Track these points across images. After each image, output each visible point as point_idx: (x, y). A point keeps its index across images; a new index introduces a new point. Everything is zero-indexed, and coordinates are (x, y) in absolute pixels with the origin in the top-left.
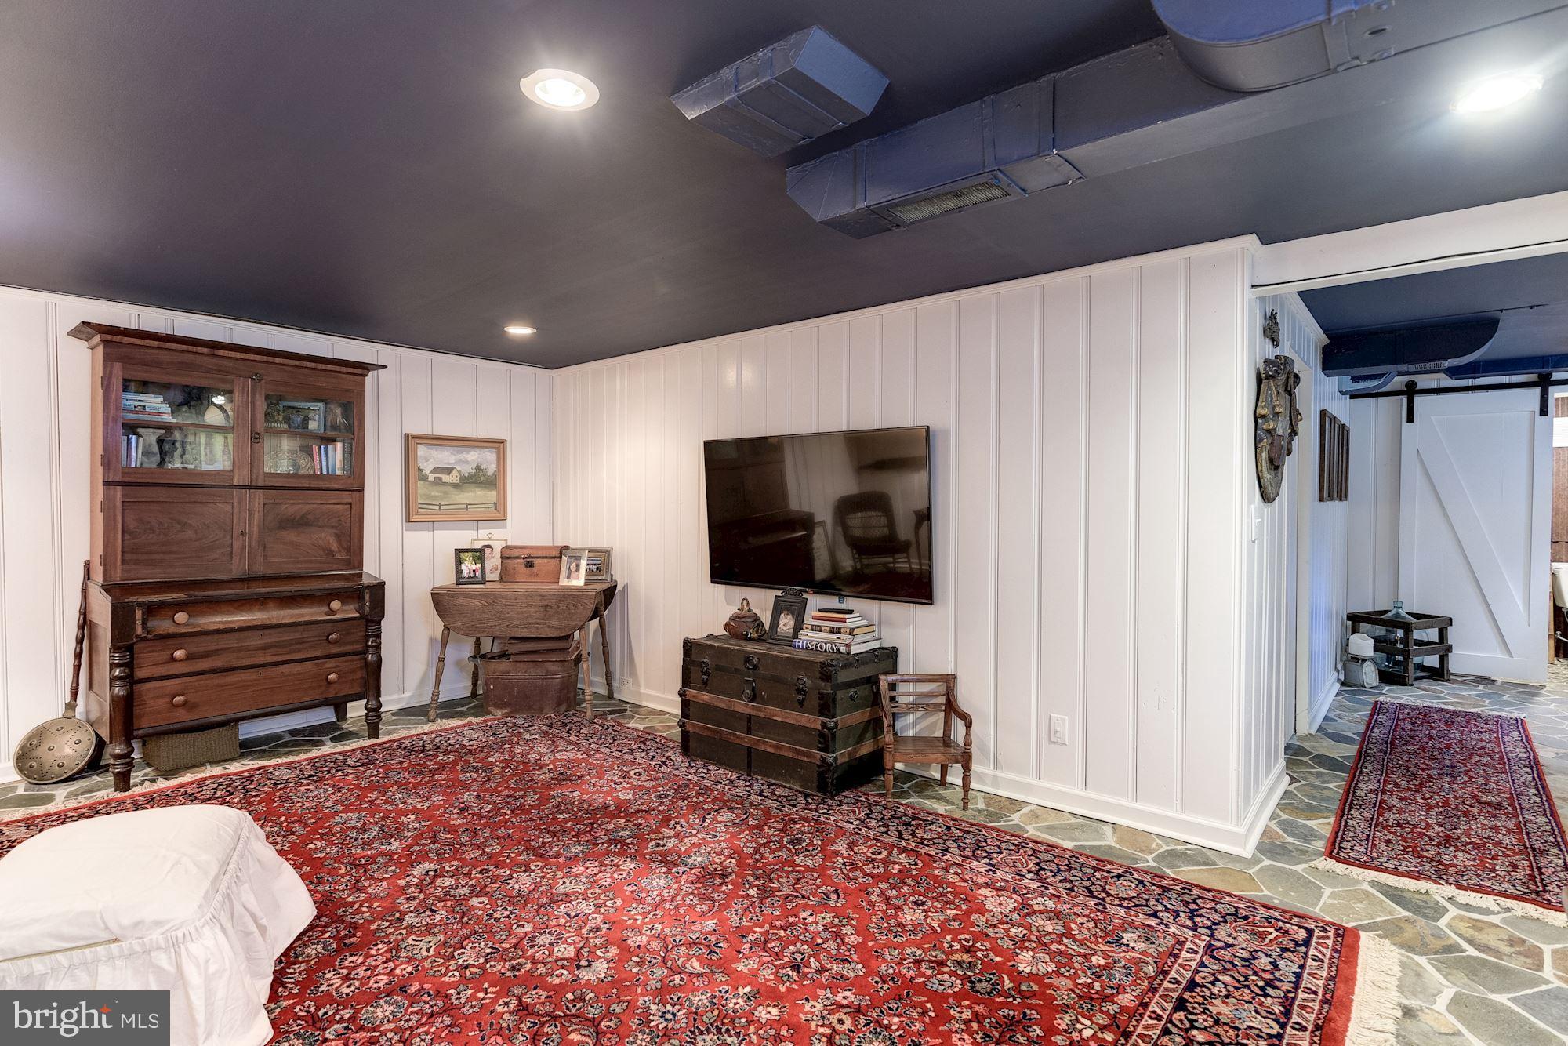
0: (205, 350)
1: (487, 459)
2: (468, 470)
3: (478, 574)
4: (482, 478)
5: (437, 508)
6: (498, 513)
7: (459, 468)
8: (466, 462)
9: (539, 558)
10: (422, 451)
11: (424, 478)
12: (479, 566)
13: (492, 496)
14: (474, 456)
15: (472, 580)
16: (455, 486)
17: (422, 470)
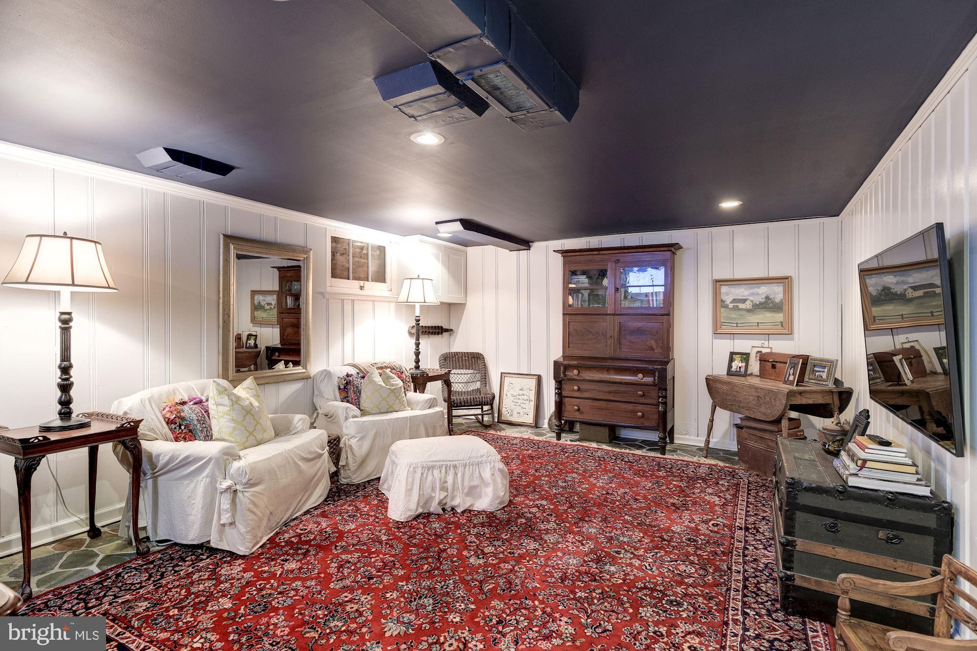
0: (596, 253)
1: (777, 292)
2: (758, 300)
3: (743, 370)
4: (770, 305)
5: (735, 325)
6: (787, 330)
7: (751, 298)
8: (758, 294)
9: (780, 362)
10: (724, 289)
11: (726, 307)
12: (744, 364)
13: (779, 317)
14: (763, 290)
15: (737, 374)
16: (748, 311)
17: (724, 301)
